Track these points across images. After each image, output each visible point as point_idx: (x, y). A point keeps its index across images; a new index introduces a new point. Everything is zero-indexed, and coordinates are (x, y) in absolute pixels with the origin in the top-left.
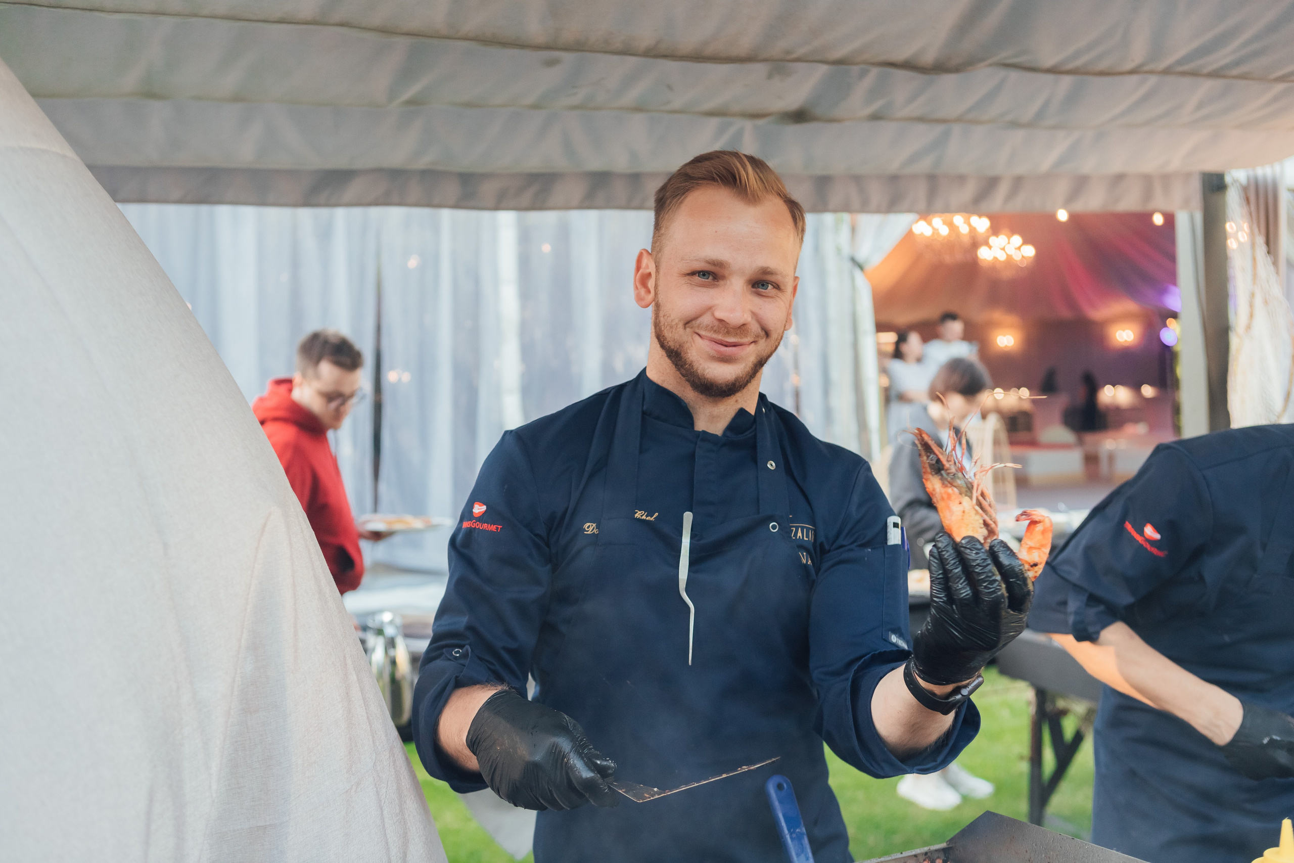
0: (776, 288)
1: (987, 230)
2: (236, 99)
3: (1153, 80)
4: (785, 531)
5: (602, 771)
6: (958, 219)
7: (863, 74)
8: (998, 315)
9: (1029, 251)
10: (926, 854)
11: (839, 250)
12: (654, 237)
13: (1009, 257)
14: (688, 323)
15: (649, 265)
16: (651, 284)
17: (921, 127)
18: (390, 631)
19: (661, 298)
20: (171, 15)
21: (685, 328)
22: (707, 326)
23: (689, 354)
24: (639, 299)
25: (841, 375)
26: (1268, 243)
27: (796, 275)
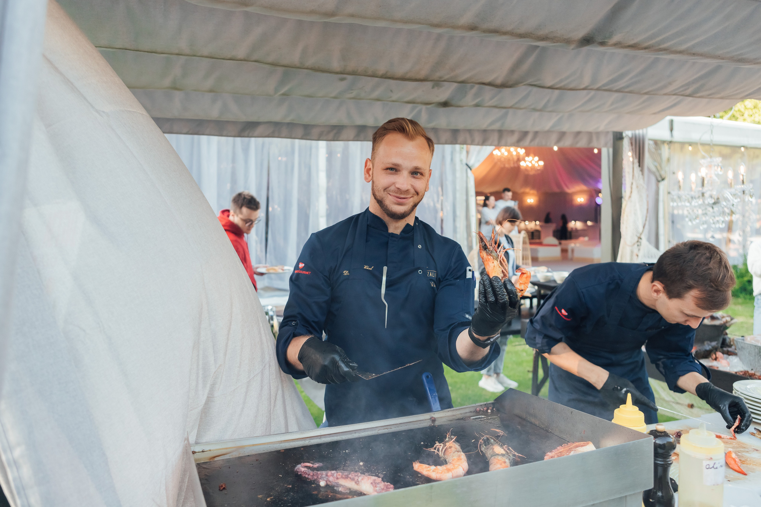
0: (421, 175)
1: (524, 153)
2: (211, 91)
3: (593, 93)
4: (425, 273)
5: (352, 368)
6: (512, 149)
7: (472, 87)
8: (527, 190)
9: (542, 163)
10: (485, 405)
11: (461, 161)
12: (372, 153)
13: (533, 166)
14: (385, 189)
15: (370, 165)
16: (371, 173)
17: (496, 110)
18: (271, 313)
19: (374, 179)
20: (184, 55)
21: (384, 192)
22: (393, 191)
23: (386, 202)
24: (366, 179)
25: (461, 213)
26: (639, 162)
27: (430, 169)
